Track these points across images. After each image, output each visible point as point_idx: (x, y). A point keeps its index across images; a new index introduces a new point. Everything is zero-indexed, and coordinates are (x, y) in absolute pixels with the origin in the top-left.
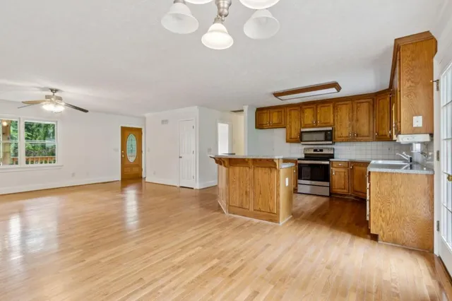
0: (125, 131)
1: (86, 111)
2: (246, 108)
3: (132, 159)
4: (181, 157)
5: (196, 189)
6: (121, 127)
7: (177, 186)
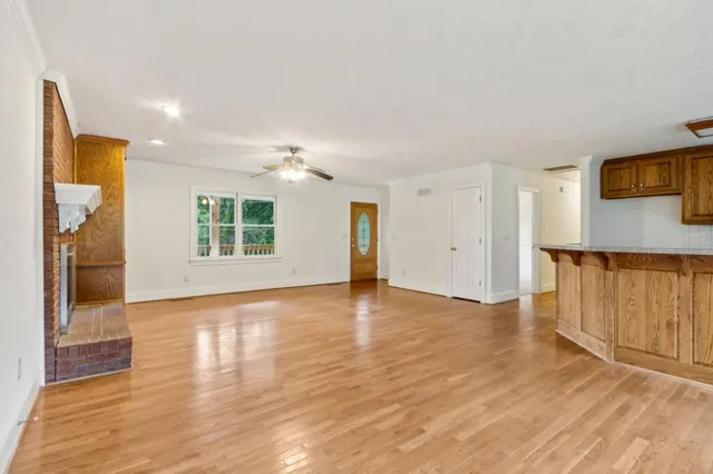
0: (357, 208)
1: (329, 178)
2: (586, 161)
3: (363, 251)
4: (455, 249)
5: (486, 304)
6: (352, 203)
7: (448, 296)
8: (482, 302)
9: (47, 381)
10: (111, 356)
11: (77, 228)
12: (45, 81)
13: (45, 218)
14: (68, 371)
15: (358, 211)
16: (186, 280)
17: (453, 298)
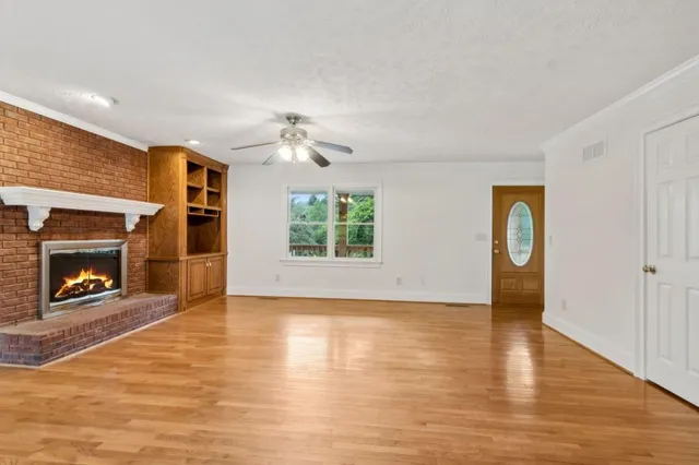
3: (519, 260)
4: (653, 271)
6: (494, 187)
7: (635, 375)
11: (43, 224)
15: (507, 198)
16: (278, 279)
17: (650, 383)
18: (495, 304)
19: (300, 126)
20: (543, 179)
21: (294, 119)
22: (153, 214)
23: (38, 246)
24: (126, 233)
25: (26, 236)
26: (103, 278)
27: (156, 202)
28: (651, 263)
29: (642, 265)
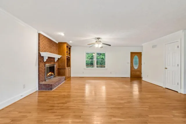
3: (136, 68)
4: (166, 68)
5: (180, 93)
6: (131, 52)
7: (163, 87)
8: (179, 92)
9: (39, 90)
10: (48, 87)
11: (46, 60)
12: (39, 33)
13: (38, 59)
14: (42, 89)
15: (133, 55)
16: (83, 73)
17: (166, 88)
18: (131, 77)
19: (99, 40)
20: (142, 51)
21: (98, 38)
22: (60, 58)
23: (45, 65)
24: (55, 62)
25: (43, 63)
26: (52, 73)
27: (60, 55)
28: (166, 67)
29: (164, 67)
